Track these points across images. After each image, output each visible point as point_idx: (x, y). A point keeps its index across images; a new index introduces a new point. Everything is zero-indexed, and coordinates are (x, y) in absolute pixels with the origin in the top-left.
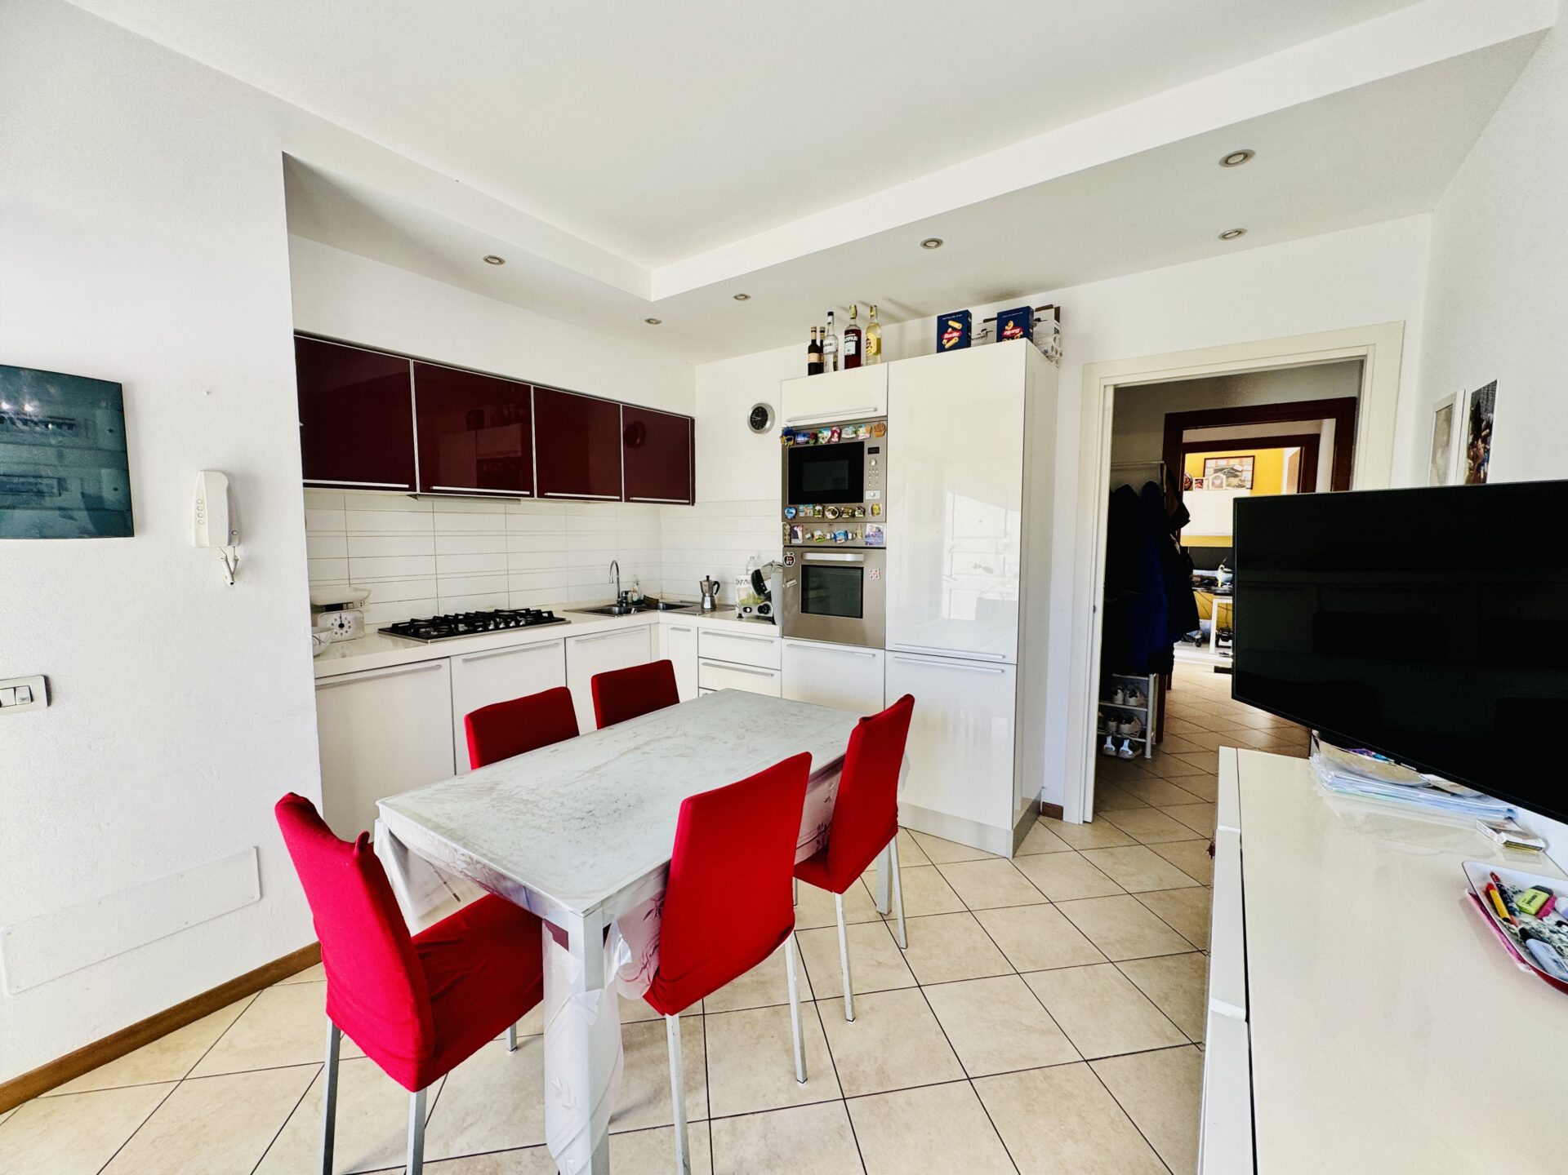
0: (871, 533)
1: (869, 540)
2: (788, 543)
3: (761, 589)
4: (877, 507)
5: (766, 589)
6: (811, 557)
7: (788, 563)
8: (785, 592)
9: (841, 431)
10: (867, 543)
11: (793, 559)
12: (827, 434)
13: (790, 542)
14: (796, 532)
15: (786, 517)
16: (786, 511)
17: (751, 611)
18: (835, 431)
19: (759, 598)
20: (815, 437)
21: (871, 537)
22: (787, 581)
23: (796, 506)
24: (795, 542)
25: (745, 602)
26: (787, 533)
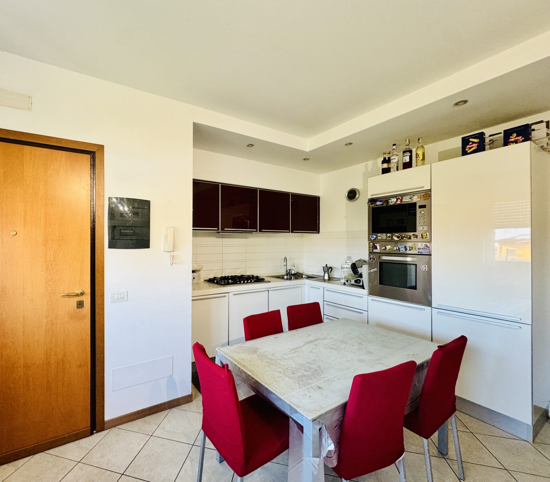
0: (421, 247)
1: (420, 251)
2: (371, 251)
3: (356, 272)
4: (425, 234)
5: (358, 272)
6: (385, 258)
7: (371, 260)
8: (370, 274)
9: (402, 198)
10: (419, 252)
11: (374, 259)
12: (394, 200)
13: (373, 251)
14: (376, 246)
15: (371, 239)
16: (370, 236)
17: (350, 282)
18: (399, 198)
19: (355, 276)
20: (387, 202)
21: (422, 249)
22: (371, 269)
23: (376, 234)
24: (375, 251)
25: (347, 277)
26: (371, 247)
